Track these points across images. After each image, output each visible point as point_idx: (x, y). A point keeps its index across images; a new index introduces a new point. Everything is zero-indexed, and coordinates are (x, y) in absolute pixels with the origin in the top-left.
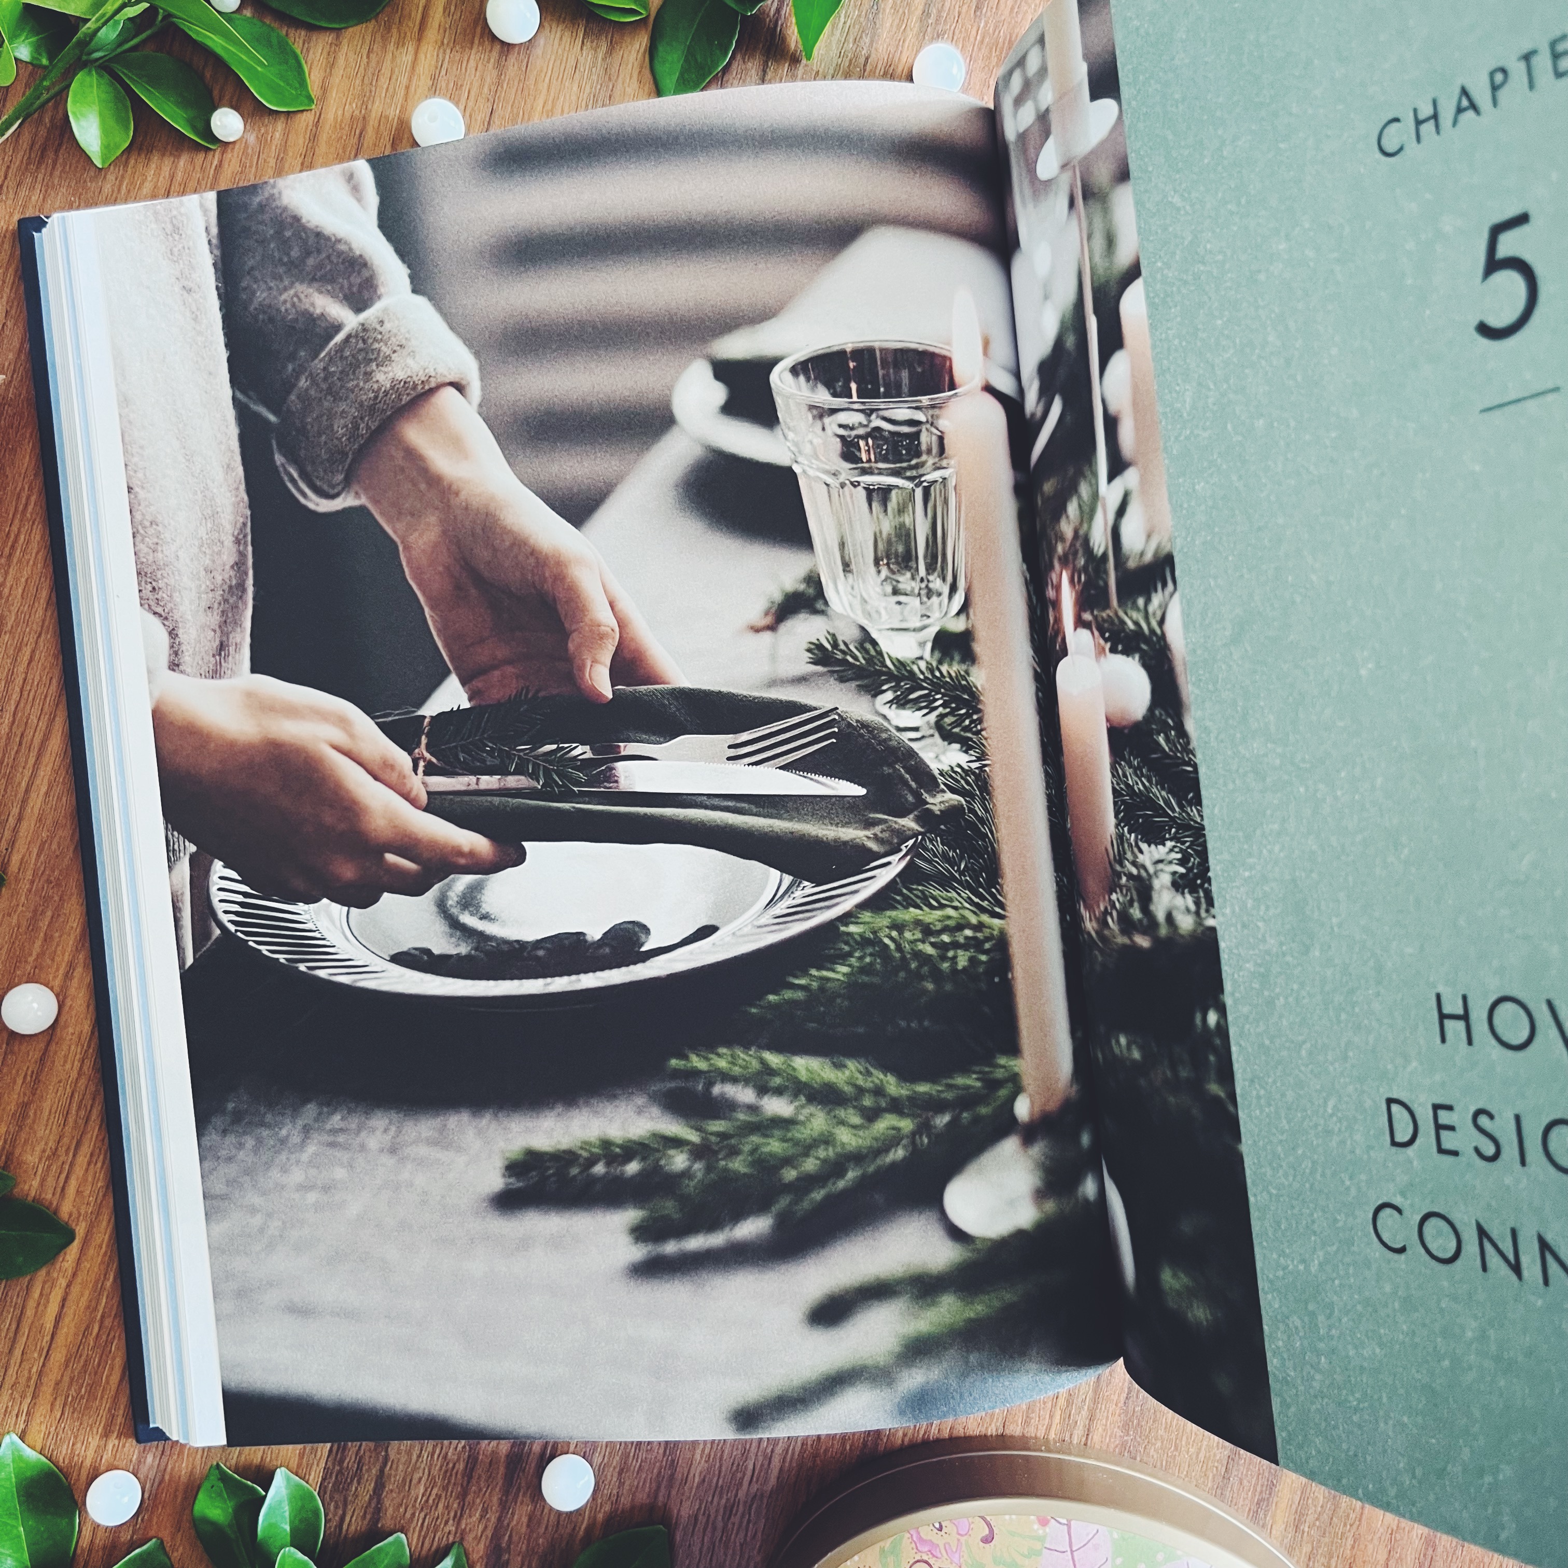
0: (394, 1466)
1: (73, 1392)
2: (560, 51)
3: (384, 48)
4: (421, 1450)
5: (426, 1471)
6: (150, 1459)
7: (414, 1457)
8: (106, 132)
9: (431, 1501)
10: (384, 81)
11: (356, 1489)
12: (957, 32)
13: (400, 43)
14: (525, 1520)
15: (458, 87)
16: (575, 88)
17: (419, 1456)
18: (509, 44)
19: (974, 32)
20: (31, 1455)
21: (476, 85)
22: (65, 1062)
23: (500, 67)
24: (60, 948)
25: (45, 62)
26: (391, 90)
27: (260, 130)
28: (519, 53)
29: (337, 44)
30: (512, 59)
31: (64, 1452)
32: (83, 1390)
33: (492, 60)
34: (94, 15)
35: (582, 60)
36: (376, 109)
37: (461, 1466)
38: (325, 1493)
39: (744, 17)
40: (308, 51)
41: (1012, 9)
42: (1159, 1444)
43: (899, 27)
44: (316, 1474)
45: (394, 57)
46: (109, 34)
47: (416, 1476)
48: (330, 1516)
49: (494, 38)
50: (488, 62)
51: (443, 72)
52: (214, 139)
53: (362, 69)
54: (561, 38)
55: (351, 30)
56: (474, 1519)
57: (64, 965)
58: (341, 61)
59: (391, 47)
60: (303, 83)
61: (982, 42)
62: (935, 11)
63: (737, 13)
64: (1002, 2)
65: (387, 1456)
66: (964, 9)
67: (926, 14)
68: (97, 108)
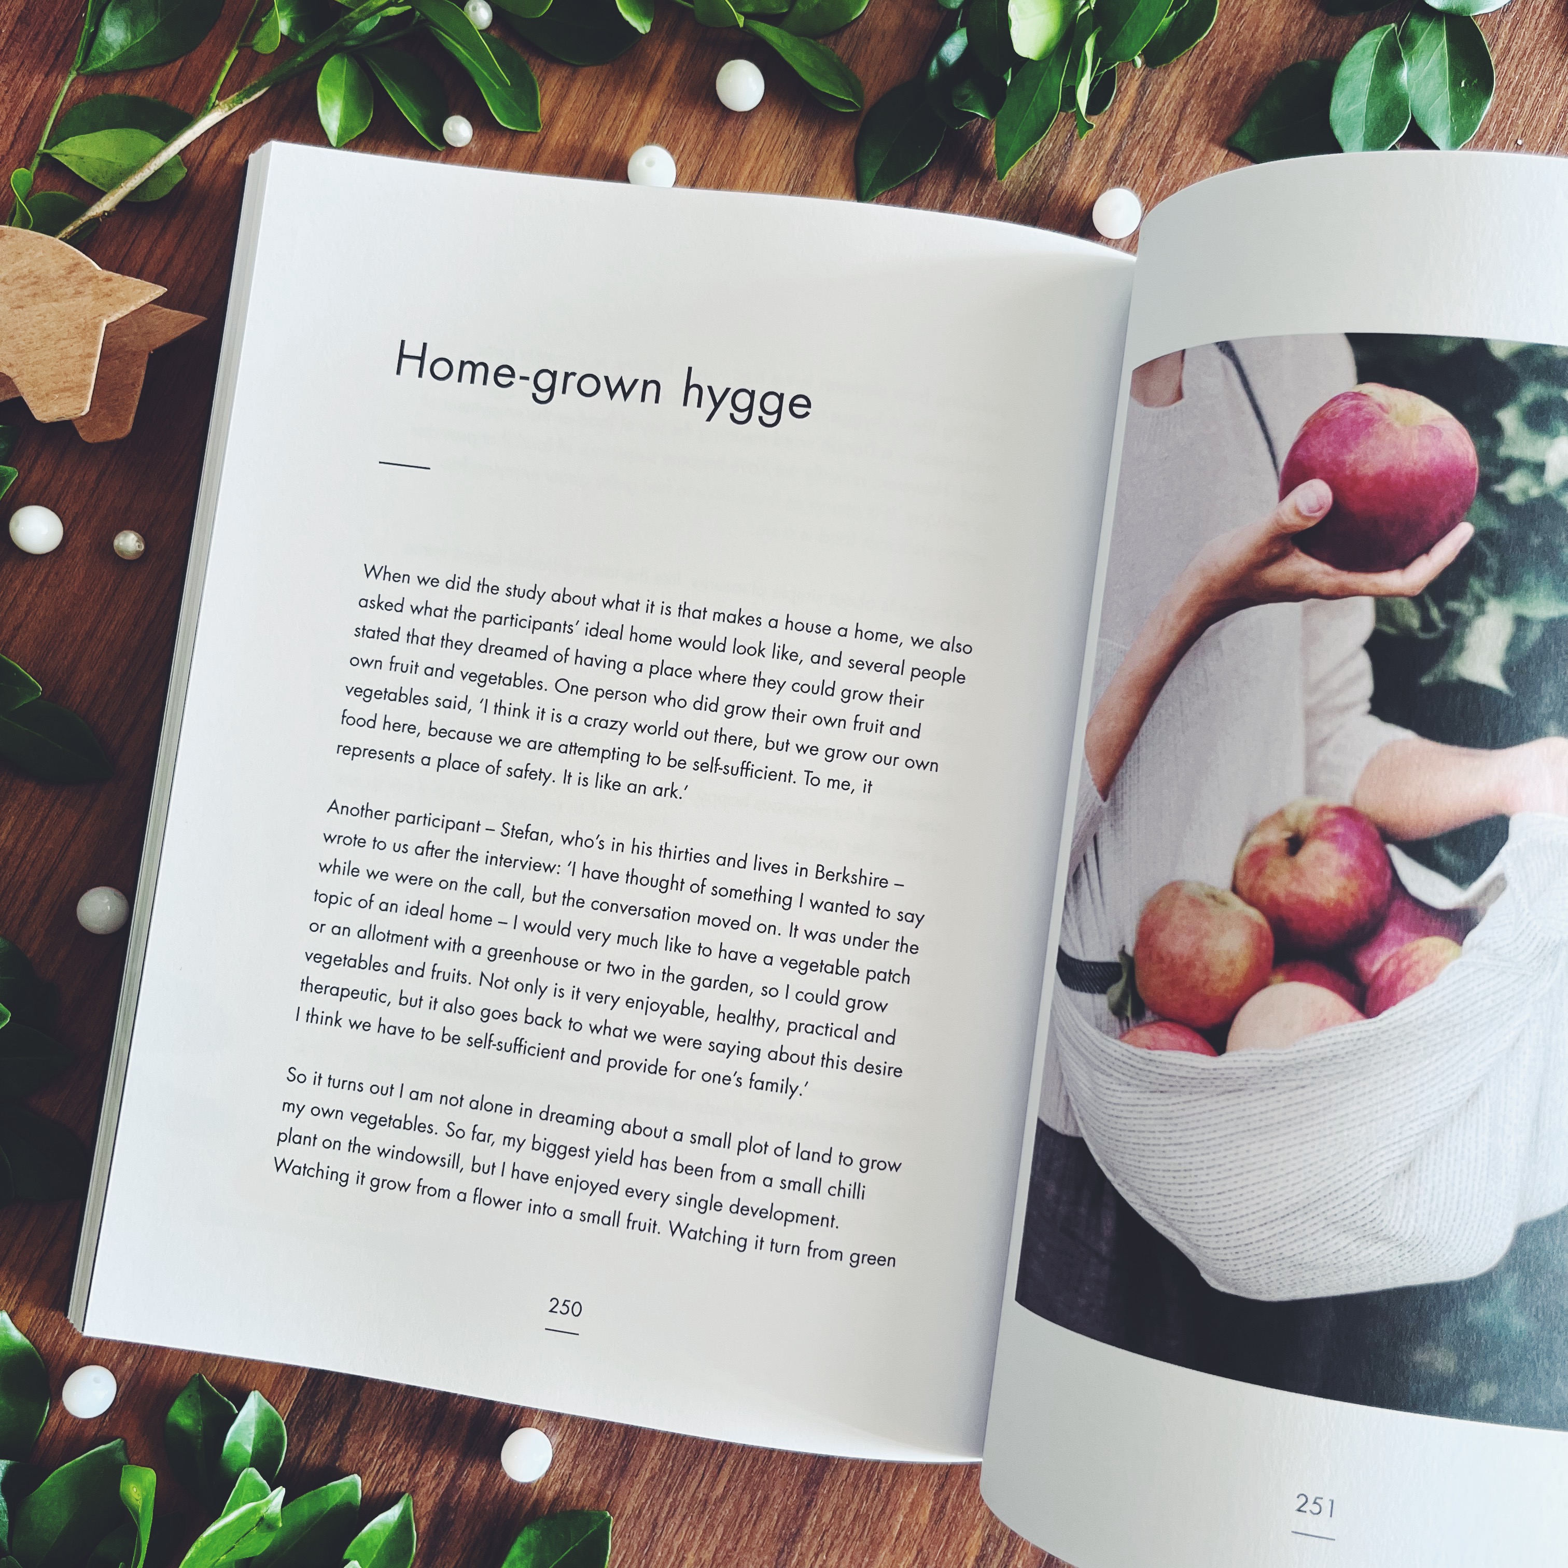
0: (363, 1410)
2: (774, 126)
3: (615, 90)
4: (391, 1399)
5: (392, 1421)
6: (129, 1361)
7: (383, 1406)
8: (347, 116)
9: (390, 1450)
10: (608, 122)
11: (322, 1425)
12: (1139, 182)
13: (630, 90)
14: (477, 1484)
15: (676, 139)
16: (782, 161)
17: (388, 1405)
18: (729, 111)
19: (1154, 185)
20: (17, 1336)
21: (692, 141)
23: (717, 130)
25: (301, 39)
26: (613, 129)
27: (485, 142)
28: (737, 120)
29: (571, 79)
30: (730, 124)
31: (48, 1340)
33: (711, 122)
34: (358, 7)
35: (794, 137)
36: (597, 142)
37: (426, 1421)
38: (292, 1423)
39: (950, 130)
40: (544, 79)
41: (1192, 171)
43: (1087, 165)
44: (288, 1404)
45: (622, 101)
46: (366, 26)
47: (381, 1424)
48: (292, 1446)
49: (718, 102)
50: (707, 122)
51: (664, 123)
52: (442, 141)
53: (590, 106)
54: (778, 116)
55: (587, 69)
56: (428, 1474)
58: (573, 95)
59: (621, 91)
60: (533, 107)
61: (1159, 194)
62: (1121, 159)
63: (944, 125)
64: (1185, 162)
65: (358, 1398)
66: (1149, 162)
67: (1113, 159)
68: (343, 92)
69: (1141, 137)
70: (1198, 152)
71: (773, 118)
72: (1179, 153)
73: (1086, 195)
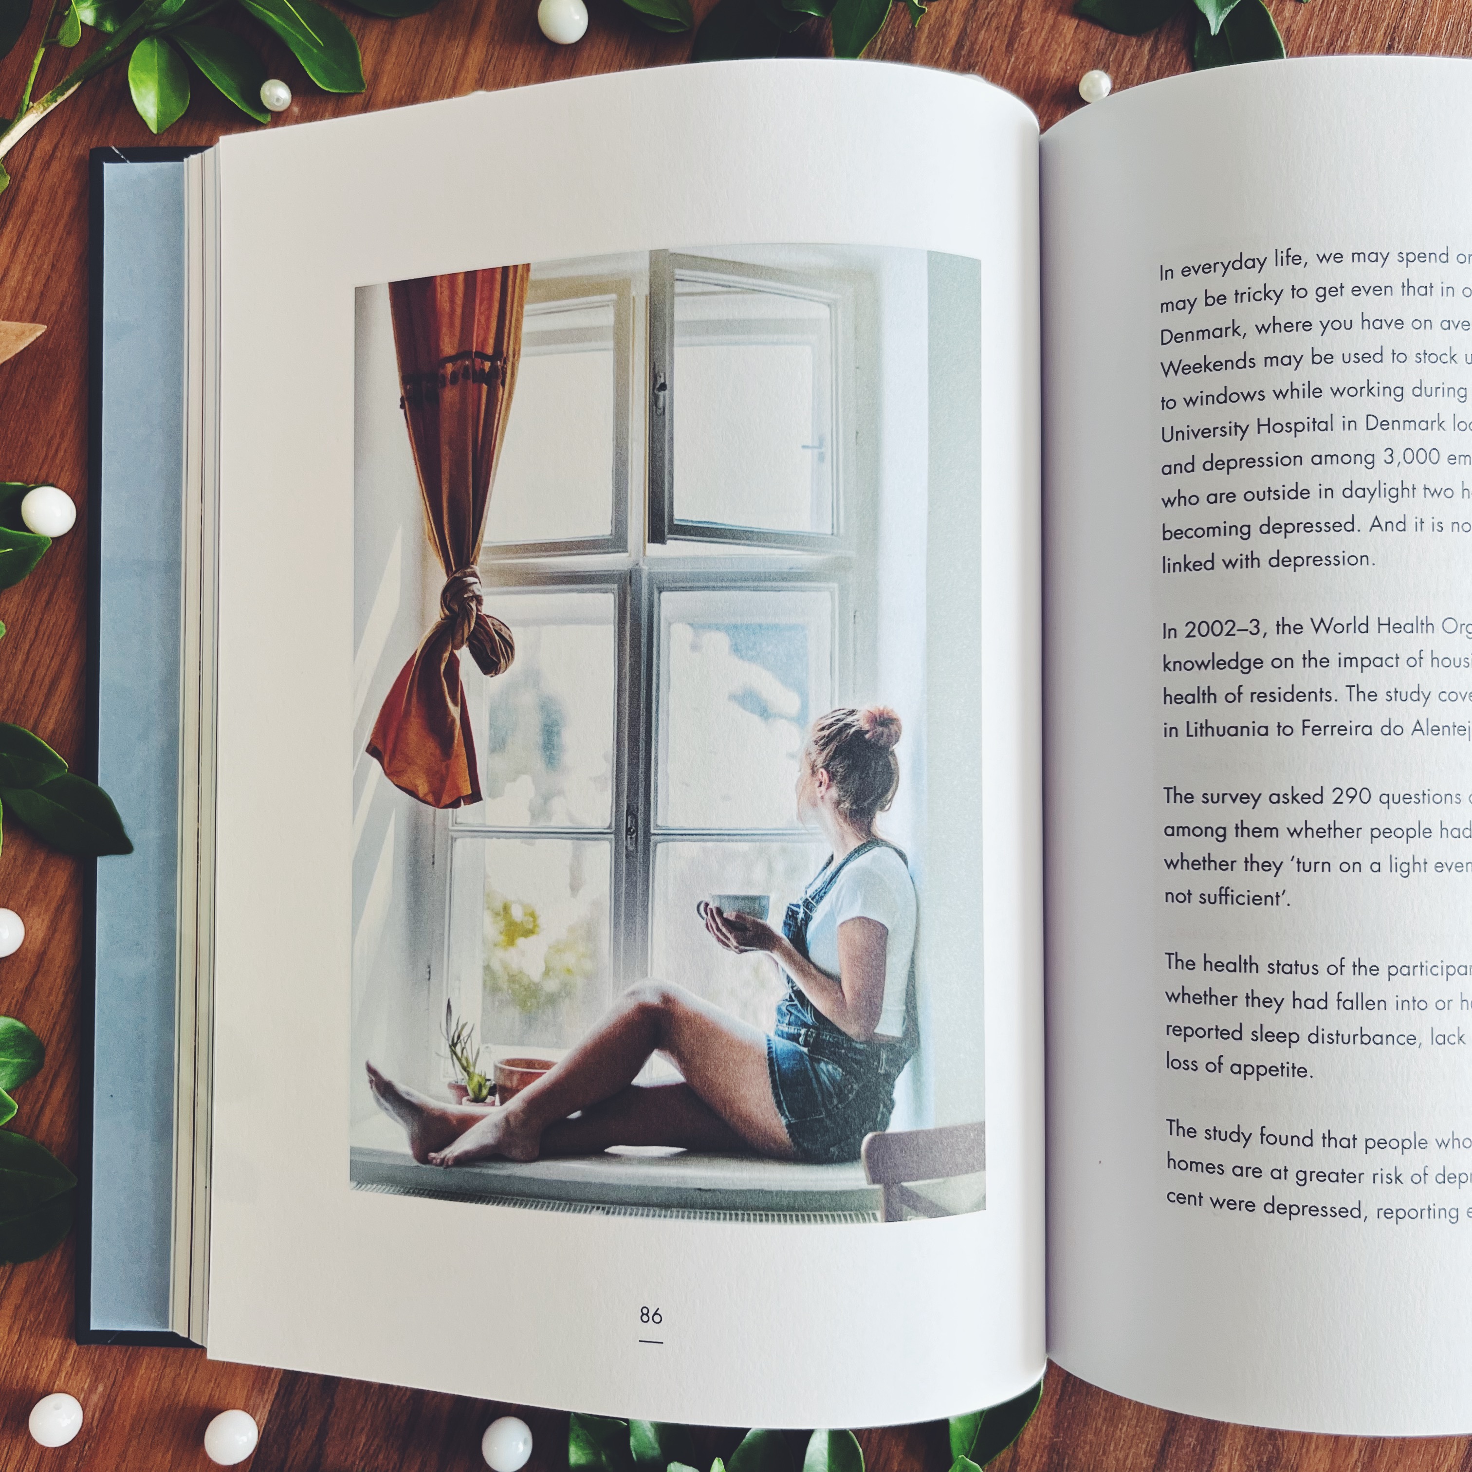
0: (339, 1414)
1: (31, 1317)
2: (605, 55)
3: (437, 39)
4: (366, 1399)
5: (369, 1422)
7: (359, 1407)
8: (163, 101)
9: (371, 1452)
11: (300, 1434)
12: (988, 65)
13: (452, 37)
17: (364, 1406)
18: (556, 45)
19: (1004, 67)
22: (50, 994)
24: (54, 883)
25: (109, 27)
27: (310, 108)
28: (565, 54)
29: (391, 33)
30: (558, 59)
31: (18, 1375)
32: (41, 1316)
33: (539, 59)
37: (404, 1419)
39: (785, 35)
40: (363, 37)
41: (1043, 47)
42: (1087, 1448)
45: (444, 51)
46: (173, 6)
47: (359, 1426)
49: (543, 37)
50: (535, 59)
51: (491, 68)
52: (264, 111)
53: (413, 59)
55: (405, 20)
57: (56, 899)
58: (394, 49)
59: (443, 39)
60: (355, 66)
61: (1011, 76)
62: (968, 44)
63: (778, 30)
64: (1035, 37)
66: (996, 44)
67: (959, 45)
68: (156, 76)
69: (986, 19)
70: (1046, 27)
71: (602, 48)
72: (1027, 30)
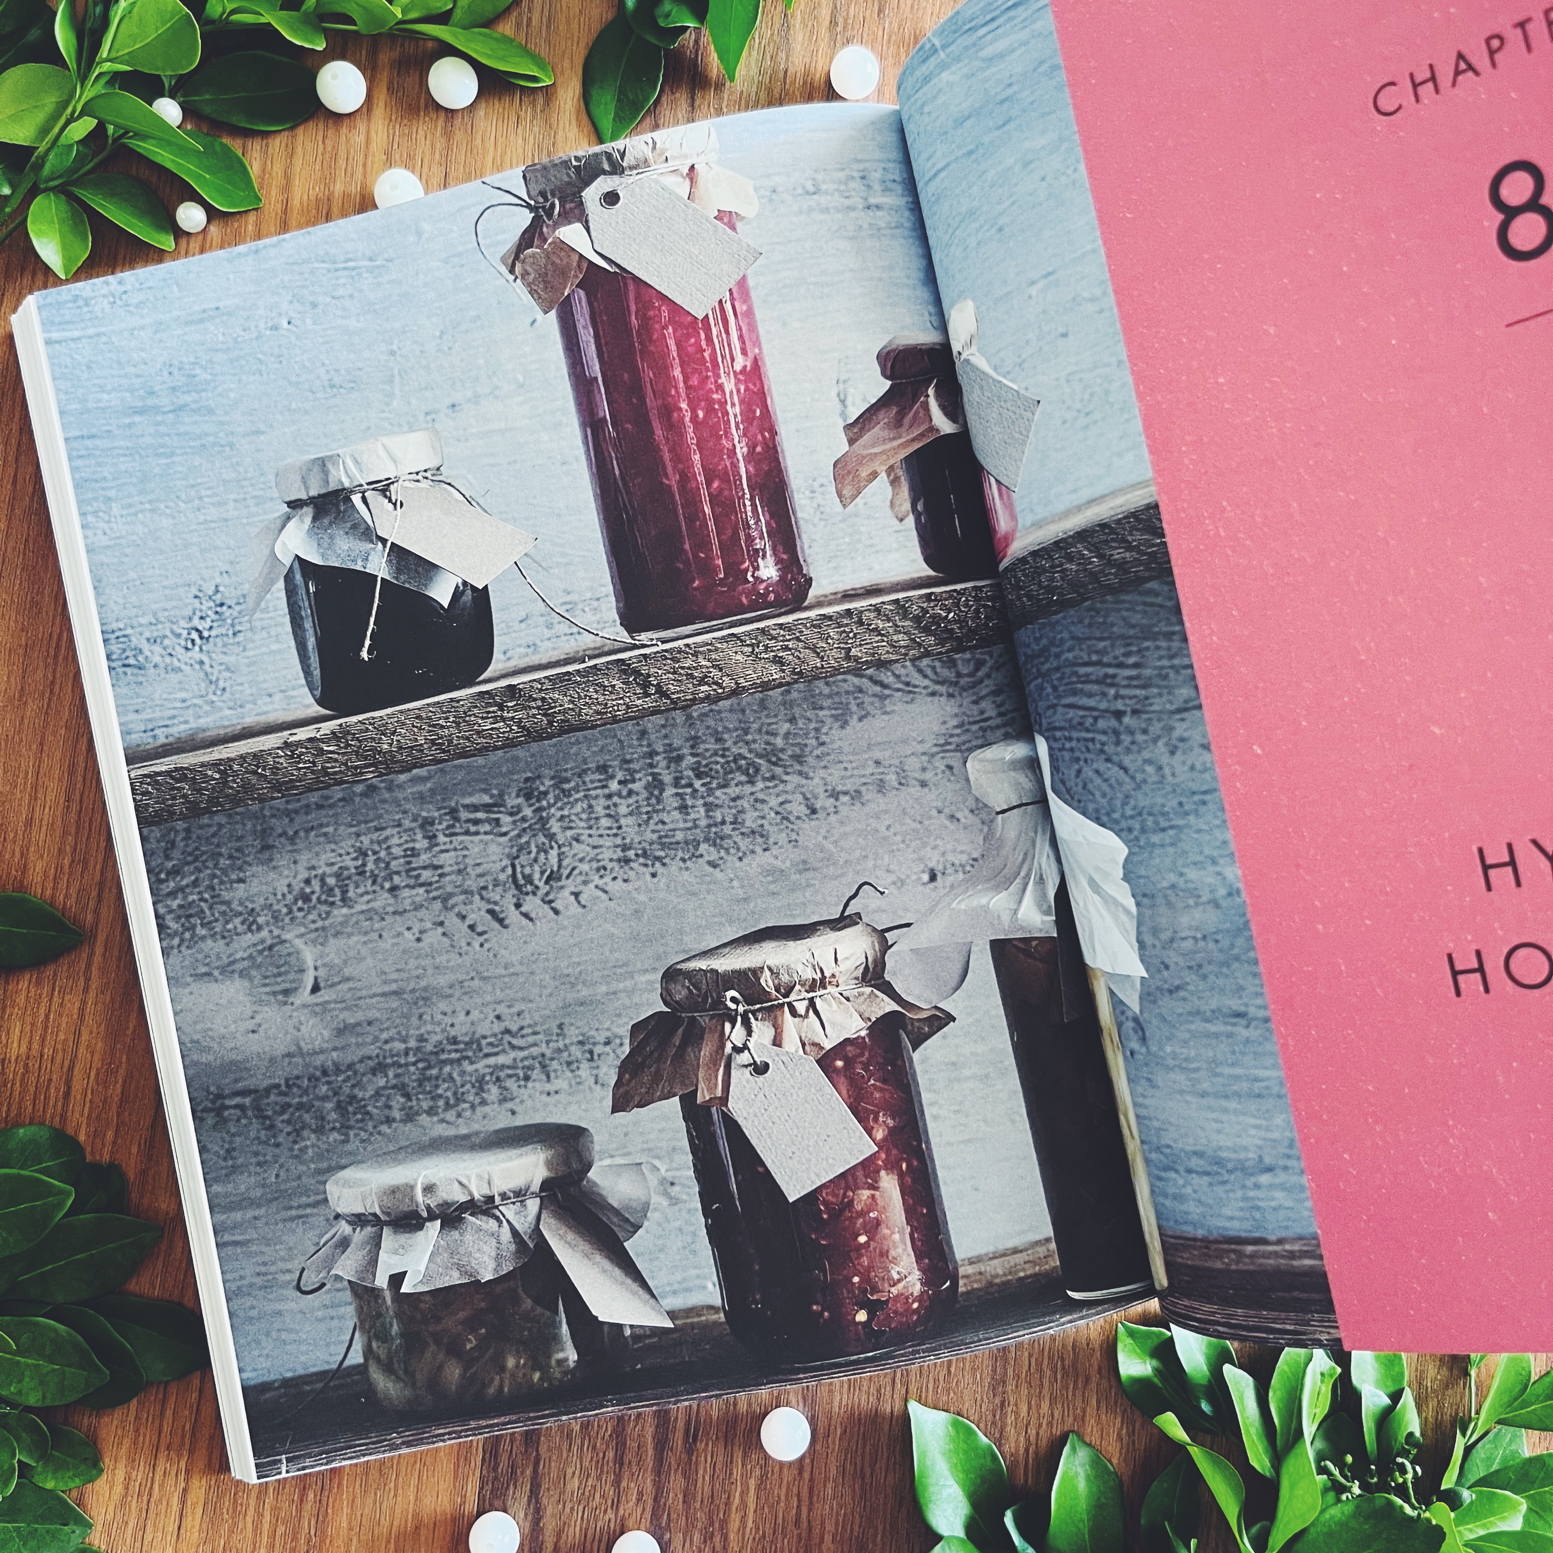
0: (547, 1464)
2: (501, 110)
5: (579, 1466)
7: (565, 1453)
8: (66, 245)
9: (587, 1494)
10: (341, 162)
12: (865, 35)
15: (411, 156)
16: (520, 141)
18: (452, 111)
19: (880, 33)
21: (428, 153)
23: (448, 135)
26: (350, 170)
28: (463, 118)
29: (292, 139)
30: (458, 122)
33: (439, 127)
35: (522, 114)
36: (339, 188)
37: (611, 1454)
39: (667, 51)
43: (810, 40)
44: (473, 1484)
45: (348, 141)
47: (569, 1472)
49: (438, 107)
50: (436, 129)
51: (396, 146)
52: (180, 231)
53: (319, 154)
56: (631, 1503)
58: (299, 150)
59: (344, 130)
61: (889, 41)
62: (841, 20)
63: (659, 48)
65: (538, 1454)
66: (868, 13)
67: (833, 23)
68: (56, 226)
71: (496, 102)
73: (819, 68)
